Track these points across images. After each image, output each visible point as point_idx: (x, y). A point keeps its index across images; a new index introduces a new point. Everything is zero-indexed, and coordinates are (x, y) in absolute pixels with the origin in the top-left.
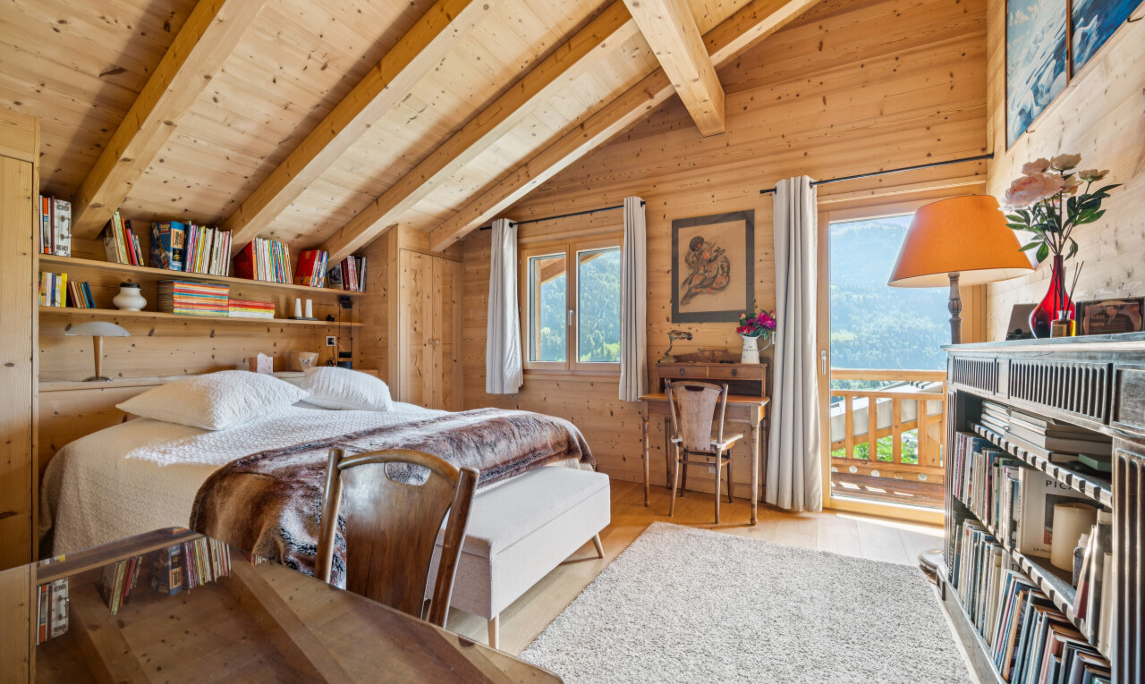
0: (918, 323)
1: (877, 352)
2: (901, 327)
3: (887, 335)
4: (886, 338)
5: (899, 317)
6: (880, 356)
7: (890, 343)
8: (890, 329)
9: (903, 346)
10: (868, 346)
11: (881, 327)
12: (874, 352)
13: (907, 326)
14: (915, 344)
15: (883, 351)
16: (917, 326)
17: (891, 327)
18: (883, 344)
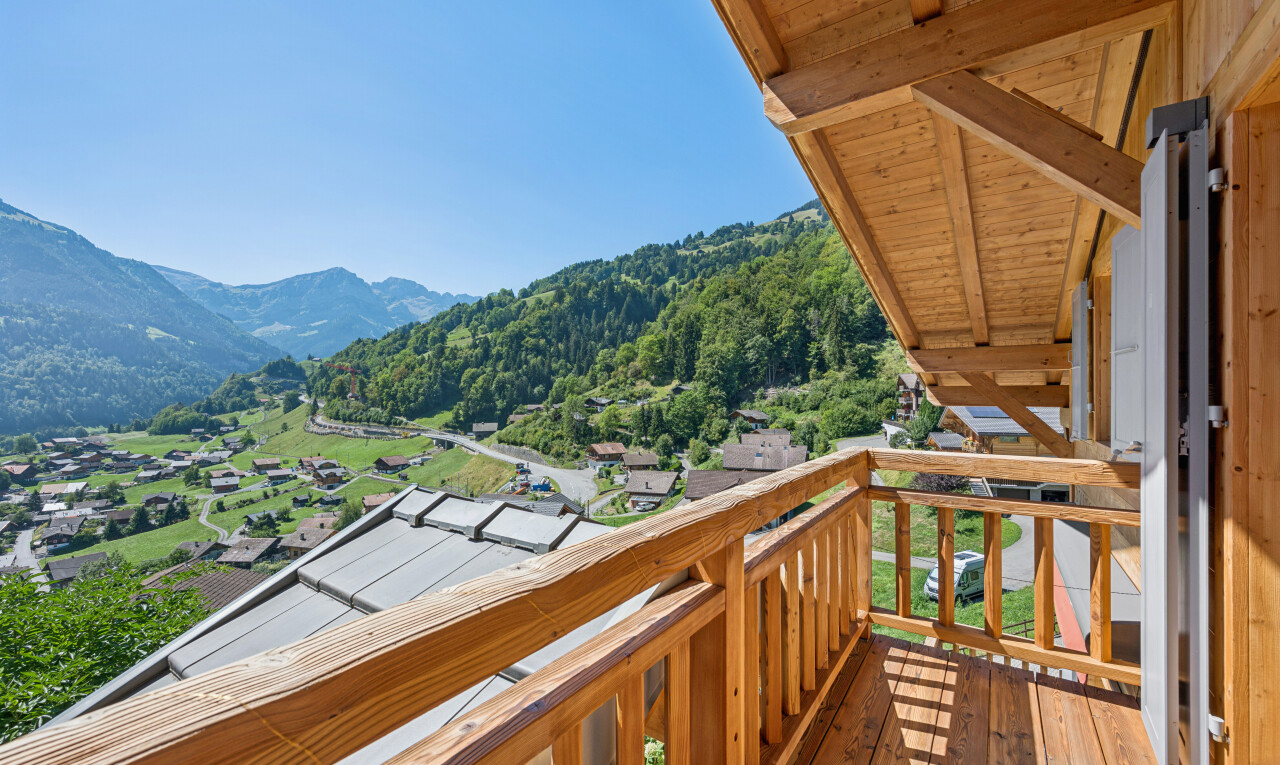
0: (100, 364)
1: (32, 402)
2: (74, 367)
3: (50, 377)
4: (49, 382)
5: (70, 354)
6: (38, 407)
7: (55, 389)
8: (55, 370)
9: (78, 393)
10: (14, 393)
11: (39, 366)
12: (27, 401)
13: (83, 366)
14: (96, 391)
15: (43, 400)
16: (100, 368)
17: (58, 367)
18: (43, 390)
